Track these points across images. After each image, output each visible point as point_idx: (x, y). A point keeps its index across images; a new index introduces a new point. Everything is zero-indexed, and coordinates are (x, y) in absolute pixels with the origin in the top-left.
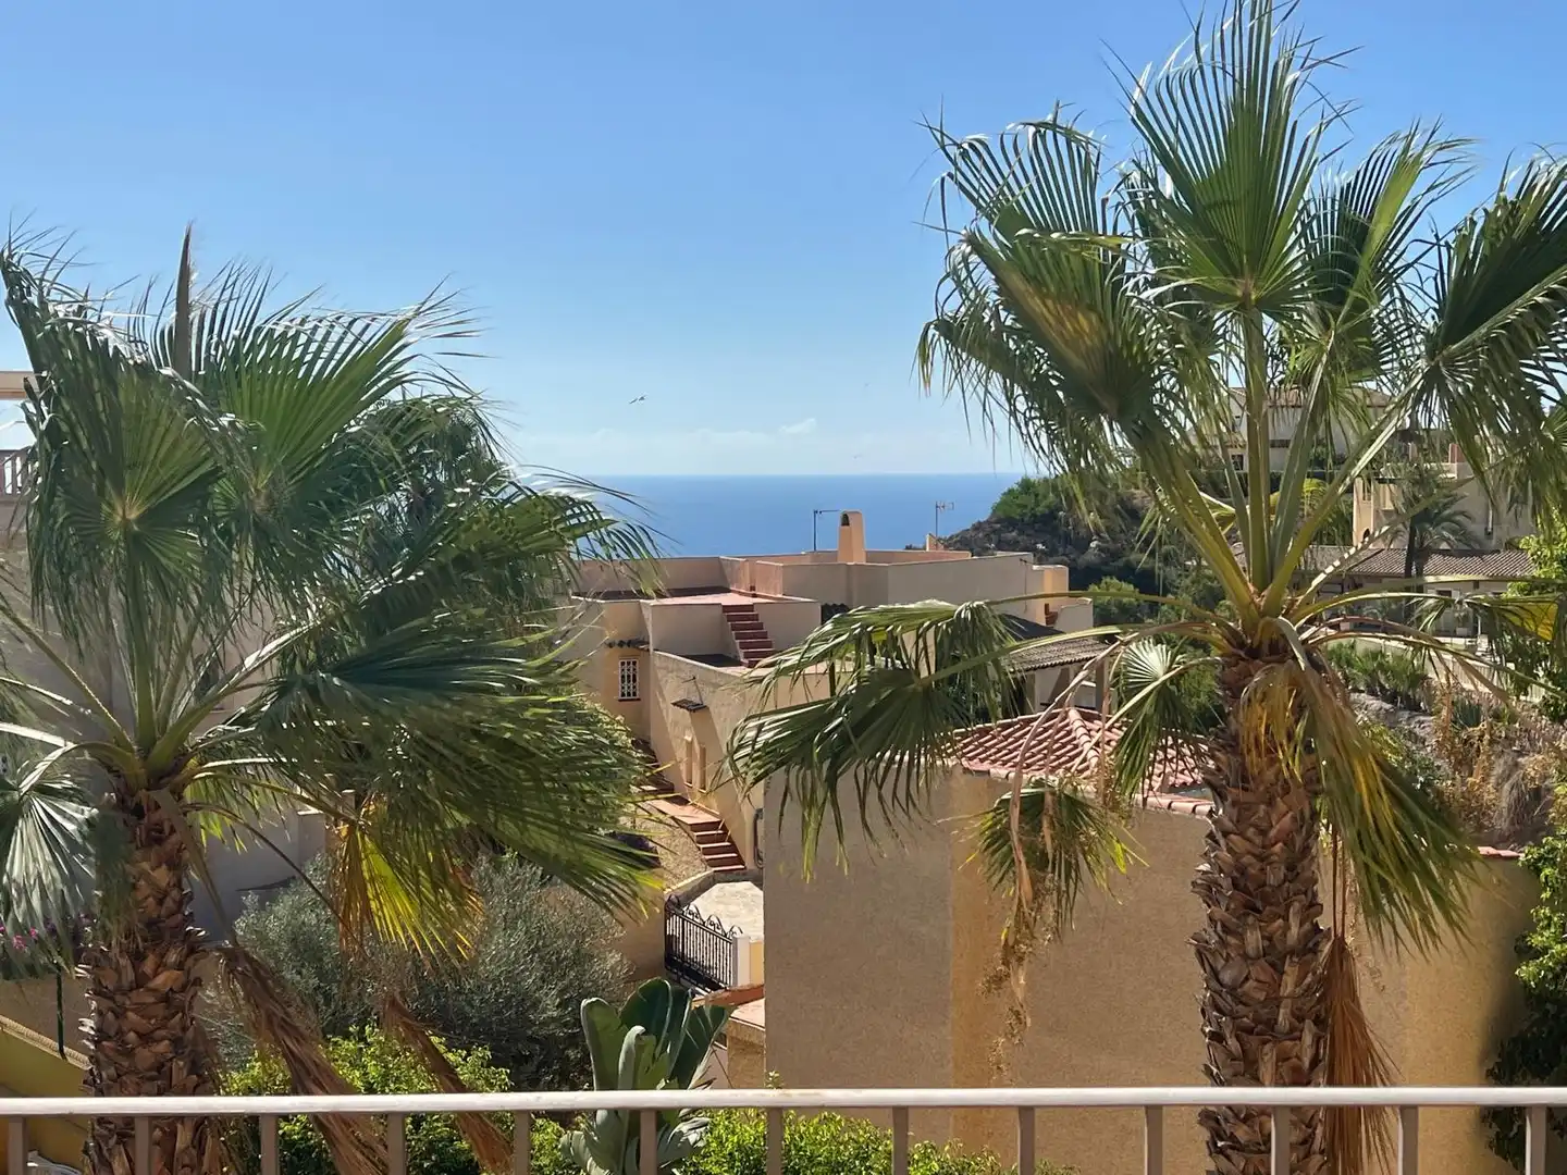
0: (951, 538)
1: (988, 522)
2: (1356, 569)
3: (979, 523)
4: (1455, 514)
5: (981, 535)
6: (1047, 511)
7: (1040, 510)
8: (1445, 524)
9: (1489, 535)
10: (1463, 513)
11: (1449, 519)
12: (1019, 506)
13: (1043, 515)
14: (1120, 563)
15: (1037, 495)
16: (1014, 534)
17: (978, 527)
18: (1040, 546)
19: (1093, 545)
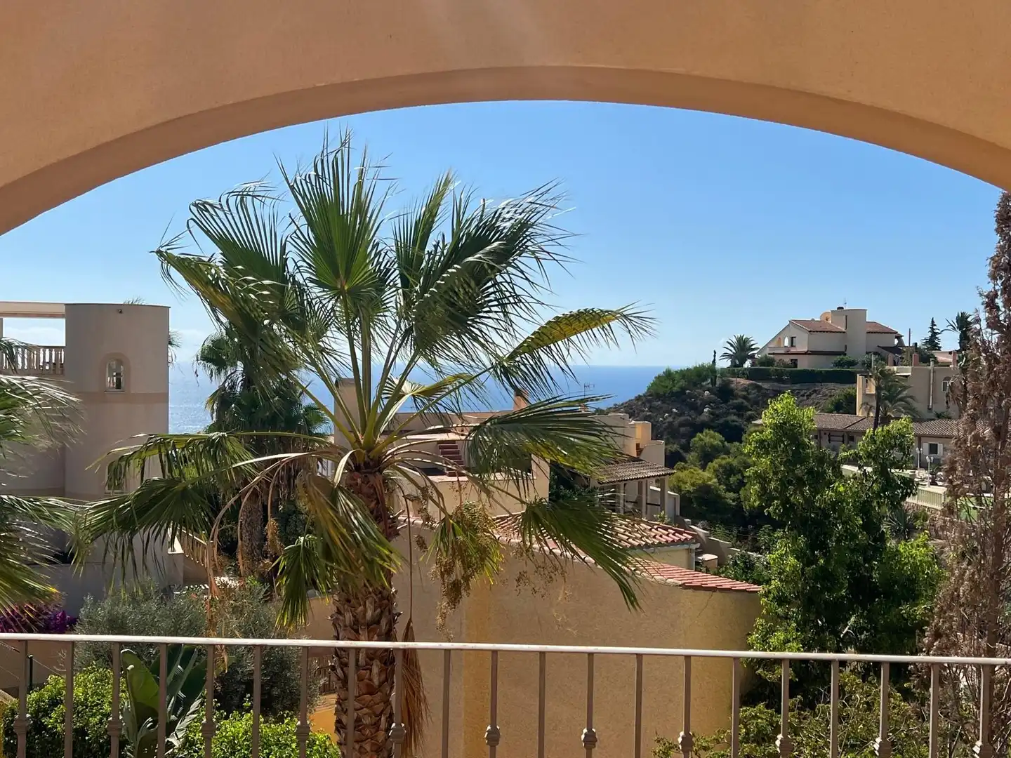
0: (622, 404)
1: (644, 396)
2: (850, 428)
3: (640, 396)
4: (907, 397)
5: (640, 403)
6: (679, 390)
7: (675, 389)
8: (899, 403)
9: (930, 409)
10: (911, 397)
11: (901, 400)
12: (663, 386)
13: (677, 392)
14: (721, 421)
15: (674, 381)
16: (659, 403)
17: (639, 398)
18: (674, 410)
19: (706, 410)
